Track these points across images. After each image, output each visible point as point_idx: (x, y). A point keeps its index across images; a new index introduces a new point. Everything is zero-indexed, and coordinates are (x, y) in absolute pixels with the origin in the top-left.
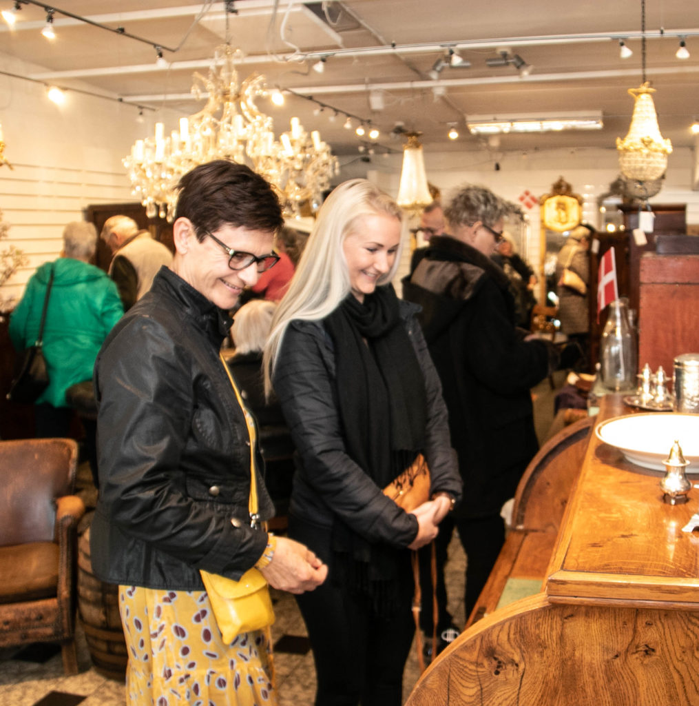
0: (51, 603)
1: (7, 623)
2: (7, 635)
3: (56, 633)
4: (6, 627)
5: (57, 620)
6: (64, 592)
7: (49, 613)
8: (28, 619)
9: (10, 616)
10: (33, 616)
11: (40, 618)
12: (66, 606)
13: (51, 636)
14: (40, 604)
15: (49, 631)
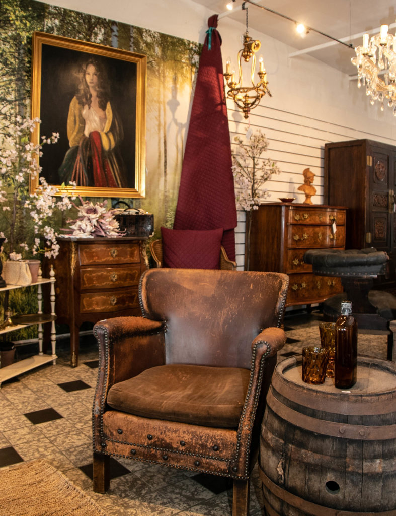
0: (230, 436)
1: (183, 444)
2: (182, 456)
3: (230, 470)
4: (181, 448)
5: (233, 456)
6: (246, 426)
7: (226, 446)
8: (203, 446)
9: (187, 438)
10: (210, 445)
11: (216, 448)
12: (245, 442)
13: (224, 471)
14: (218, 433)
15: (223, 466)
